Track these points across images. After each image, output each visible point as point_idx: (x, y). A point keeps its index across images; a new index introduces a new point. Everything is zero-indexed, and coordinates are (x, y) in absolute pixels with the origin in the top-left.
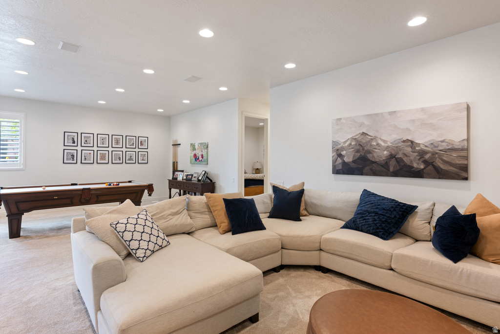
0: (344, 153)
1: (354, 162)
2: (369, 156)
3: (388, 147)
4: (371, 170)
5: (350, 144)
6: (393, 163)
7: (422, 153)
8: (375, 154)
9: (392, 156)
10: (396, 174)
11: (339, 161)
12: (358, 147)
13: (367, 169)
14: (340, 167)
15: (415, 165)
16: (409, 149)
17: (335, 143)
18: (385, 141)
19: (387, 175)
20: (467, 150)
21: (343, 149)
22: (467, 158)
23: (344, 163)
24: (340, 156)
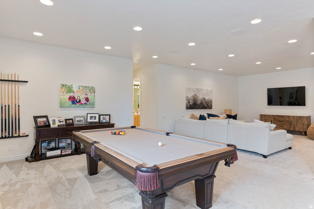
0: (190, 101)
1: (193, 104)
2: (196, 102)
3: (200, 100)
4: (197, 107)
5: (192, 98)
6: (201, 105)
7: (206, 102)
8: (198, 102)
9: (201, 103)
10: (202, 108)
11: (189, 104)
12: (194, 99)
13: (196, 107)
14: (189, 107)
15: (205, 105)
16: (204, 101)
17: (187, 97)
18: (200, 98)
19: (200, 109)
20: (212, 101)
21: (190, 100)
22: (212, 103)
23: (190, 105)
24: (189, 102)
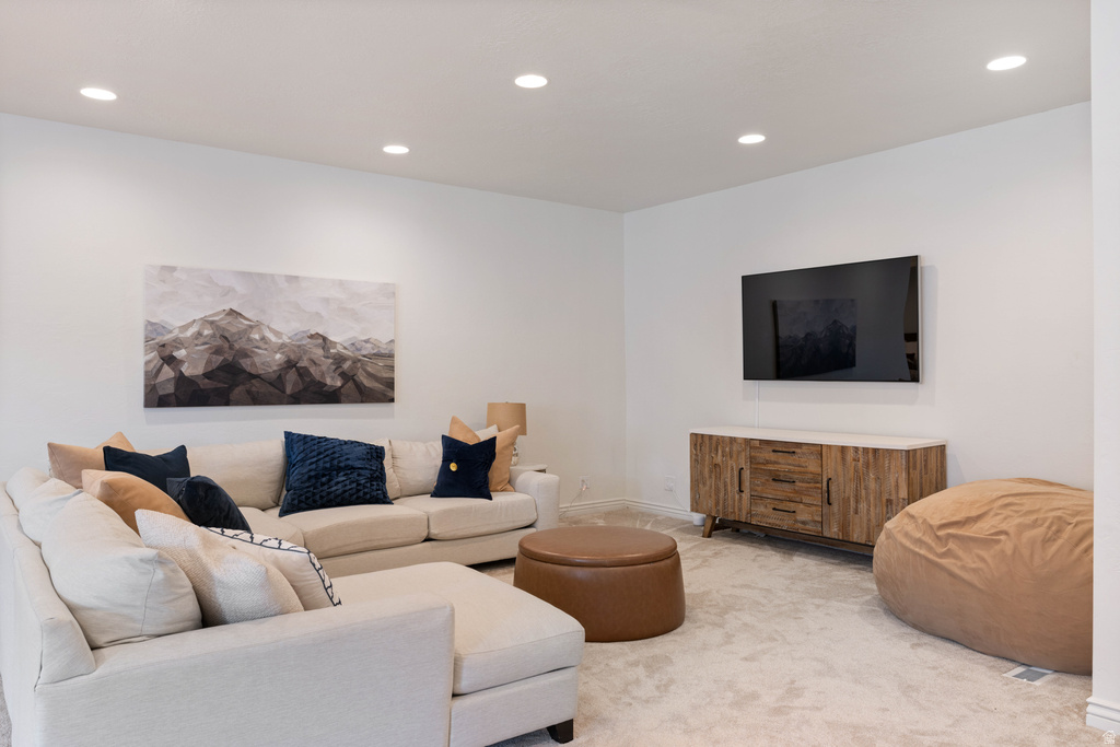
0: (180, 354)
1: (207, 375)
2: (245, 363)
3: (283, 345)
4: (249, 392)
5: (199, 334)
6: (292, 377)
7: (339, 360)
8: (257, 360)
9: (290, 364)
10: (296, 399)
11: (168, 372)
12: (219, 342)
13: (238, 391)
14: (170, 389)
15: (329, 381)
16: (320, 352)
17: (153, 329)
18: (277, 333)
19: (281, 403)
20: (391, 356)
21: (178, 344)
22: (392, 368)
23: (181, 379)
24: (170, 360)
